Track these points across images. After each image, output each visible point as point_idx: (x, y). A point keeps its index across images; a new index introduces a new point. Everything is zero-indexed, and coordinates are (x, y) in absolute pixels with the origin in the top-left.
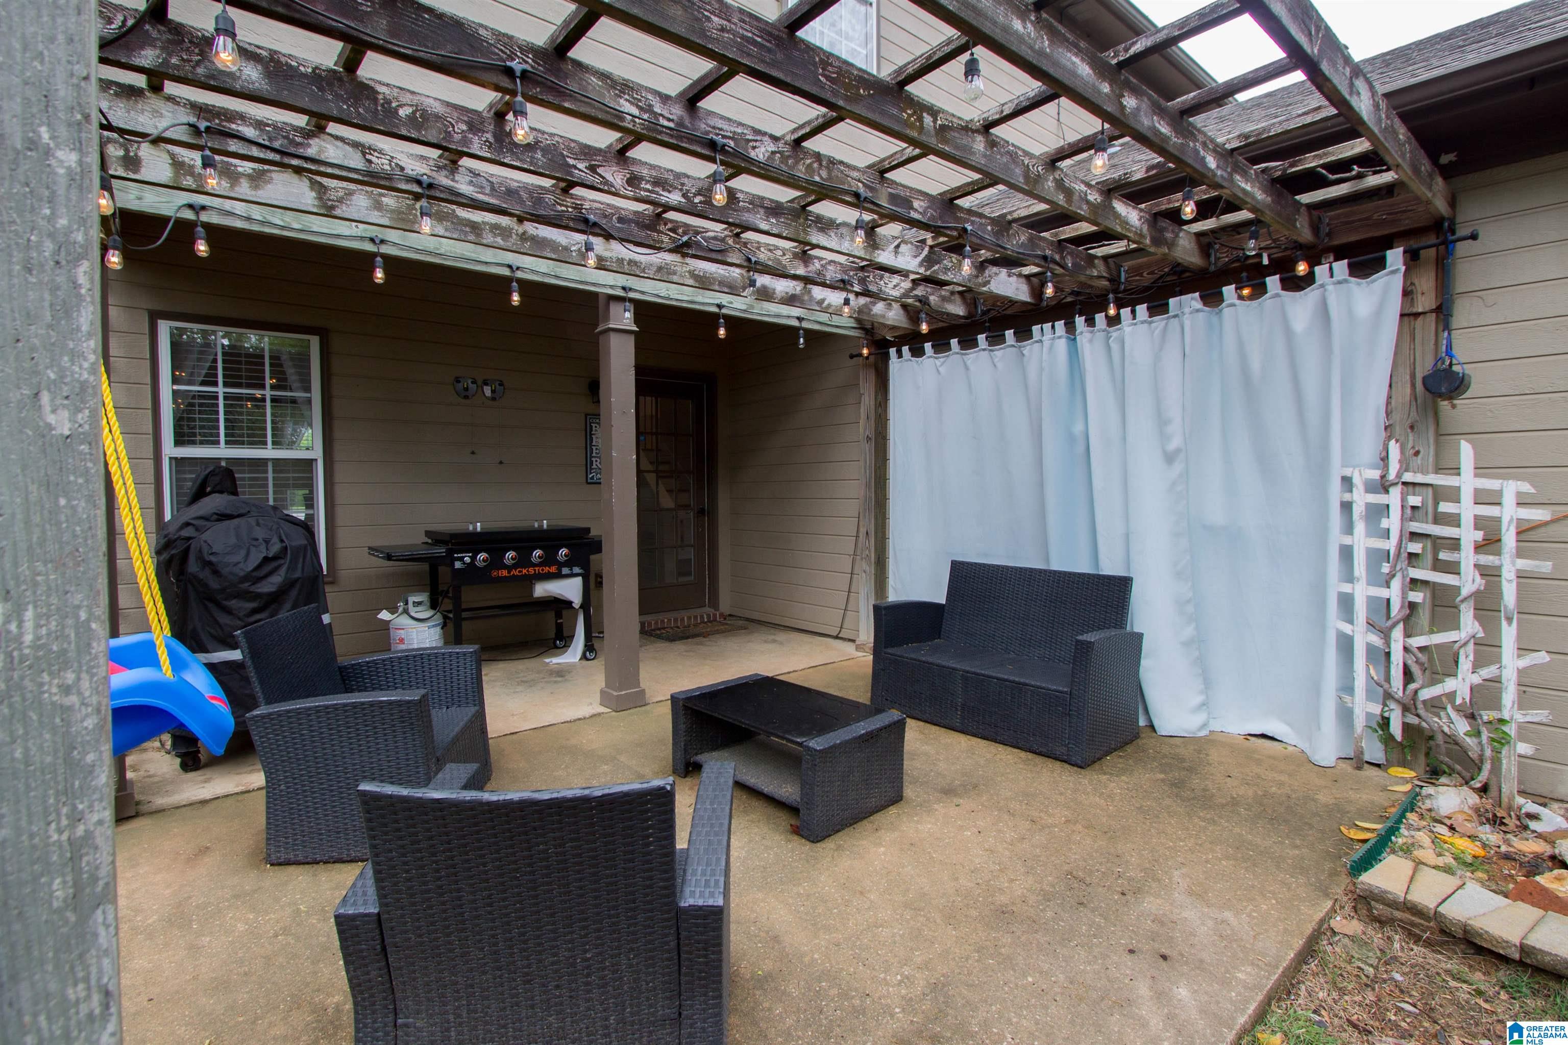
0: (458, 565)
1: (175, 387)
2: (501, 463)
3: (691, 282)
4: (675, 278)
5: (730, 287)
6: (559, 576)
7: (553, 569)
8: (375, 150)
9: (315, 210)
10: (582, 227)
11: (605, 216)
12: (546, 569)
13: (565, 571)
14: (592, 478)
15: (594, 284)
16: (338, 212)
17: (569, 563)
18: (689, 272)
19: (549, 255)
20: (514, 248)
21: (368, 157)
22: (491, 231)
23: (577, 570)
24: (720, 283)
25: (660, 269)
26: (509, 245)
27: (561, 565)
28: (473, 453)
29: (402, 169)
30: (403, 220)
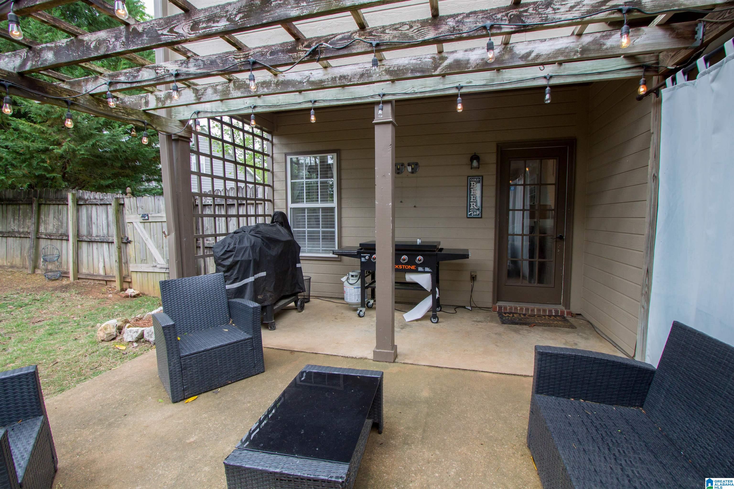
0: (363, 259)
1: (292, 181)
2: (415, 207)
3: (387, 77)
4: (374, 79)
5: (422, 71)
6: (416, 271)
7: (413, 267)
8: (159, 67)
9: (194, 102)
10: (249, 67)
11: (262, 55)
12: (409, 267)
13: (420, 269)
14: (471, 214)
15: (360, 98)
16: (202, 100)
17: (423, 265)
18: (386, 70)
19: (291, 89)
20: (273, 92)
21: (157, 71)
22: (262, 86)
23: (427, 269)
24: (412, 70)
25: (362, 75)
26: (270, 91)
27: (418, 265)
28: (401, 202)
29: (168, 71)
30: (225, 94)
